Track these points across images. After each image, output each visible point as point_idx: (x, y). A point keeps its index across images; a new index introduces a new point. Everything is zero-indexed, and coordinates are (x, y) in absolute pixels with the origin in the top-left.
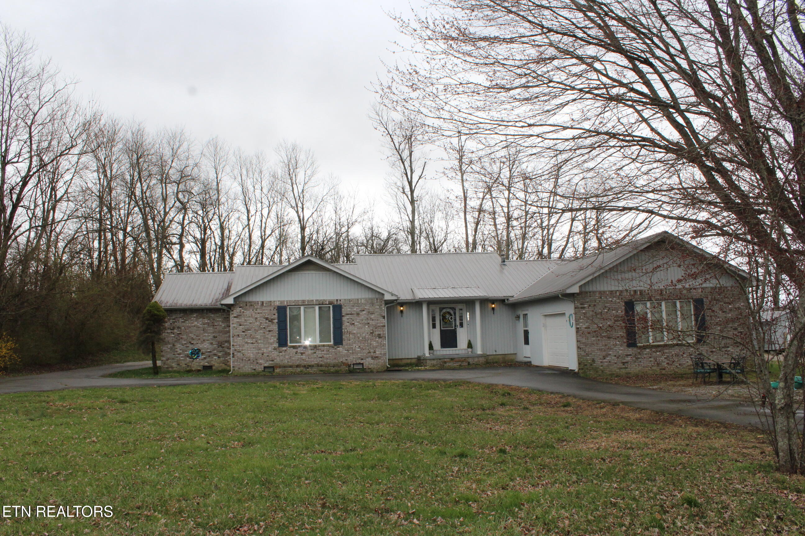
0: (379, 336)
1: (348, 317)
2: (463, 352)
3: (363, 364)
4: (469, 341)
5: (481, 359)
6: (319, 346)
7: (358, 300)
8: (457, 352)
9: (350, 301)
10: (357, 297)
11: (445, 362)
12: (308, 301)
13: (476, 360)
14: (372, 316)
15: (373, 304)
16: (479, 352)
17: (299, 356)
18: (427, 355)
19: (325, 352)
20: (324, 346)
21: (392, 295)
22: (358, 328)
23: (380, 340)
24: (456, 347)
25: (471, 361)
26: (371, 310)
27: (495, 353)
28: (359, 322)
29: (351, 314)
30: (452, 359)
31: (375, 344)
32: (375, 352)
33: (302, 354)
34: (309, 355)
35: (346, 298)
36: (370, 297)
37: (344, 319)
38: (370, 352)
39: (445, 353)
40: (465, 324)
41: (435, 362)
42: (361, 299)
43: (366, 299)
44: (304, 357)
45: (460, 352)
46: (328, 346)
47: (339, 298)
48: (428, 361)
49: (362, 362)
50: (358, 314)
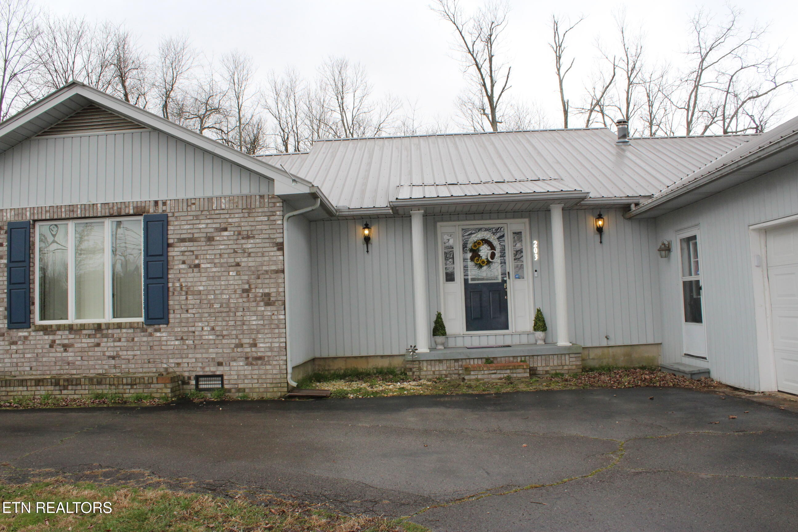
0: (267, 299)
1: (183, 247)
2: (524, 340)
3: (222, 376)
4: (539, 311)
5: (567, 360)
6: (108, 326)
7: (210, 199)
8: (508, 341)
9: (189, 203)
10: (209, 194)
11: (467, 370)
12: (84, 207)
13: (554, 362)
14: (249, 245)
15: (249, 210)
16: (563, 341)
17: (58, 353)
18: (423, 348)
19: (123, 343)
20: (119, 326)
21: (295, 180)
22: (213, 278)
23: (268, 311)
24: (507, 328)
25: (540, 365)
26: (246, 228)
27: (604, 343)
28: (211, 262)
29: (191, 240)
30: (489, 361)
31: (254, 321)
32: (255, 345)
33: (66, 347)
34: (82, 350)
35: (181, 196)
36: (246, 191)
37: (174, 252)
38: (241, 345)
39: (476, 342)
40: (528, 270)
41: (442, 368)
42: (219, 198)
43: (231, 199)
44: (70, 355)
45: (516, 340)
46: (131, 326)
47: (162, 197)
48: (425, 366)
49: (219, 371)
50: (210, 239)
